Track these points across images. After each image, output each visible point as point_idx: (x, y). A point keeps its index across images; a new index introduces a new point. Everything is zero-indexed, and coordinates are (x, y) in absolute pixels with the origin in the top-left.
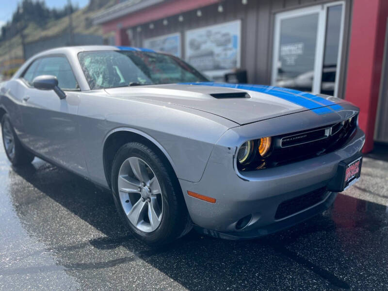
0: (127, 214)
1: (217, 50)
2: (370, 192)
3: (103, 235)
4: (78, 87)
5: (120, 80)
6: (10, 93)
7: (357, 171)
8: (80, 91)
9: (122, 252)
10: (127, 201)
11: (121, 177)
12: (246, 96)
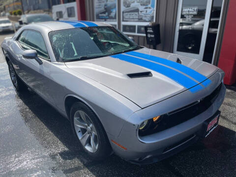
0: (80, 138)
1: (141, 8)
2: (227, 120)
3: (66, 149)
4: (49, 58)
5: (75, 53)
6: (12, 47)
7: (216, 122)
8: (50, 61)
9: (76, 162)
10: (80, 131)
11: (75, 119)
12: (150, 75)
